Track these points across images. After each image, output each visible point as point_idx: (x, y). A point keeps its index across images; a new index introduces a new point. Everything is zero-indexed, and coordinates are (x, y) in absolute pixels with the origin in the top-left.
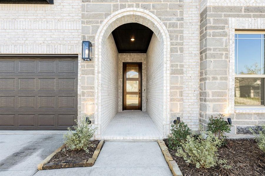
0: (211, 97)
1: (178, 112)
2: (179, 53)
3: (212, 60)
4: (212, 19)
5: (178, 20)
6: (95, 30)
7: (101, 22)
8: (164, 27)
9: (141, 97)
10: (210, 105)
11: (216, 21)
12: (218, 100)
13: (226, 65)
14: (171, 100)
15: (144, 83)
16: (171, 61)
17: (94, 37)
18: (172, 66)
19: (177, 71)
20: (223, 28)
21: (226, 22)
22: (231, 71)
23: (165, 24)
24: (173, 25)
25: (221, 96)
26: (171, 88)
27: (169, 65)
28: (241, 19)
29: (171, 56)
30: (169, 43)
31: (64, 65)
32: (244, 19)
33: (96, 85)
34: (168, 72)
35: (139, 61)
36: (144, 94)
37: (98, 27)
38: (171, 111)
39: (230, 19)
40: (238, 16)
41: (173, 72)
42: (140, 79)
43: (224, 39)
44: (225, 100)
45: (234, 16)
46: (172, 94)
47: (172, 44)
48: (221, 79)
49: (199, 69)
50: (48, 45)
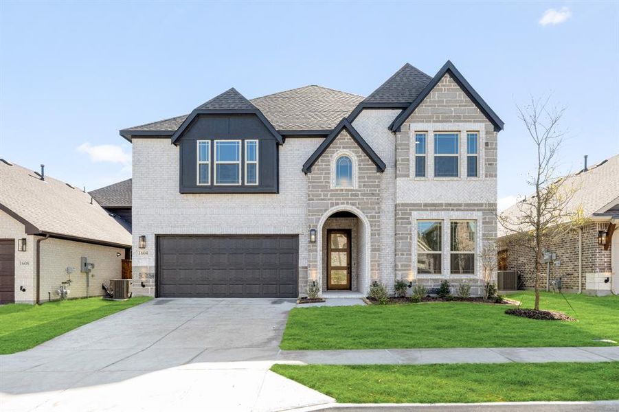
0: (400, 268)
1: (376, 278)
2: (377, 236)
3: (400, 241)
4: (400, 212)
5: (376, 213)
6: (317, 221)
7: (322, 215)
8: (366, 218)
9: (350, 273)
10: (400, 273)
11: (402, 214)
12: (405, 270)
13: (410, 245)
14: (372, 270)
15: (354, 255)
16: (372, 242)
17: (317, 226)
18: (372, 246)
19: (375, 249)
20: (408, 218)
21: (410, 214)
22: (413, 249)
23: (367, 216)
24: (373, 217)
25: (407, 267)
26: (371, 261)
27: (369, 245)
28: (420, 212)
29: (371, 239)
30: (370, 230)
31: (284, 242)
32: (423, 212)
33: (318, 259)
34: (369, 250)
35: (347, 228)
36: (353, 270)
37: (319, 219)
38: (371, 277)
39: (412, 212)
40: (419, 210)
41: (373, 250)
42: (349, 251)
43: (409, 226)
44: (410, 270)
45: (416, 210)
46: (372, 266)
47: (372, 230)
48: (407, 254)
49: (394, 247)
50: (275, 227)
